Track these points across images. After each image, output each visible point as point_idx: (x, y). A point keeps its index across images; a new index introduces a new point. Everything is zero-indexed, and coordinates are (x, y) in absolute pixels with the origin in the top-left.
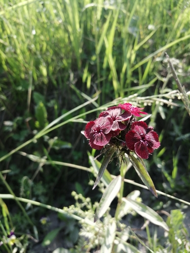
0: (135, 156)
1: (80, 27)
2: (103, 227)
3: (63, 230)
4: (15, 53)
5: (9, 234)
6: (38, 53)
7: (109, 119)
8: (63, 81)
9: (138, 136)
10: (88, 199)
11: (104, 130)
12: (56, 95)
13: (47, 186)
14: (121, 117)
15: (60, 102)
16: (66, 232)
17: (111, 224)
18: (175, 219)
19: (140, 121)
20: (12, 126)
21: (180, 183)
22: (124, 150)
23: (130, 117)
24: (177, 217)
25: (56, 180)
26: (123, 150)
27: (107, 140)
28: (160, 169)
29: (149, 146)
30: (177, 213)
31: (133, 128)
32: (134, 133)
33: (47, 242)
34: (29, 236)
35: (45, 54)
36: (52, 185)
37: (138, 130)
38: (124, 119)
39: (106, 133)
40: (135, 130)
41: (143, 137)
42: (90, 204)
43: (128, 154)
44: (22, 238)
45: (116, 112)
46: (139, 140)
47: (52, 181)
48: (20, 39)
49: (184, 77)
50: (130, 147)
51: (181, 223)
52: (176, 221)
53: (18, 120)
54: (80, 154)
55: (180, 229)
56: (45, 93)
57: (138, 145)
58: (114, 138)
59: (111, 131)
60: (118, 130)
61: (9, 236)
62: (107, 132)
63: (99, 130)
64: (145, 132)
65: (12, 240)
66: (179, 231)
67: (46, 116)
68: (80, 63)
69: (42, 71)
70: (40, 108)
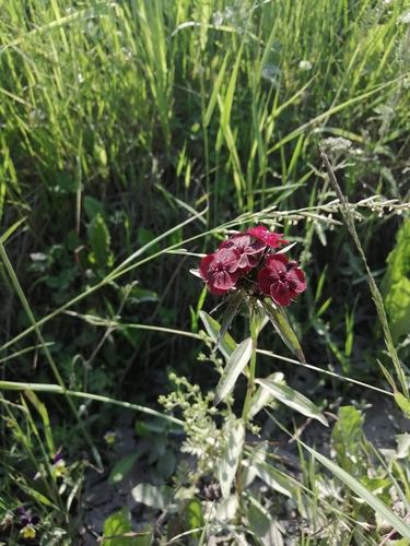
0: (274, 306)
1: (168, 66)
2: (222, 435)
3: (144, 457)
4: (47, 120)
5: (53, 457)
6: (90, 119)
7: (234, 250)
8: (137, 173)
9: (275, 274)
10: (196, 387)
11: (228, 268)
12: (125, 201)
13: (112, 375)
14: (251, 248)
15: (134, 214)
16: (151, 460)
17: (237, 428)
18: (347, 422)
19: (279, 253)
20: (44, 262)
21: (360, 366)
22: (257, 295)
23: (263, 249)
24: (351, 418)
25: (129, 363)
26: (254, 295)
27: (233, 281)
28: (323, 337)
29: (290, 289)
30: (350, 412)
31: (269, 264)
32: (269, 271)
33: (118, 477)
34: (86, 463)
35: (102, 120)
36: (122, 372)
37: (275, 266)
38: (255, 252)
39: (232, 272)
40: (271, 267)
41: (282, 277)
42: (200, 395)
43: (262, 300)
44: (74, 466)
45: (245, 241)
46: (277, 280)
47: (121, 365)
48: (54, 93)
49: (366, 164)
50: (264, 290)
51: (357, 430)
52: (348, 427)
53: (56, 250)
54: (174, 313)
55: (356, 441)
56: (104, 196)
57: (275, 287)
58: (242, 278)
59: (239, 269)
60: (247, 267)
61: (53, 462)
62: (233, 270)
63: (220, 267)
64: (285, 269)
65: (60, 468)
66: (354, 446)
67: (108, 241)
68: (169, 136)
69: (98, 155)
70: (96, 226)
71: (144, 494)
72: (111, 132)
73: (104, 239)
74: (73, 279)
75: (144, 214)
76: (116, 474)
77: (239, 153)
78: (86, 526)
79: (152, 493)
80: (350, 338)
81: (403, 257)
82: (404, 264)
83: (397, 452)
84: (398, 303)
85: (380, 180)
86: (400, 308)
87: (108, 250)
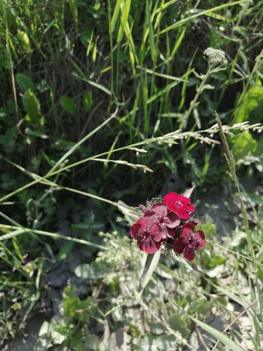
9: (186, 240)
31: (182, 232)
32: (182, 238)
33: (64, 256)
37: (186, 234)
39: (156, 241)
40: (183, 235)
45: (163, 211)
46: (187, 244)
61: (23, 264)
65: (29, 268)
67: (39, 108)
68: (76, 12)
69: (22, 36)
70: (29, 98)
71: (82, 271)
72: (28, 12)
73: (36, 107)
74: (16, 137)
75: (63, 80)
76: (62, 254)
77: (134, 37)
78: (47, 283)
79: (86, 269)
80: (207, 166)
81: (246, 110)
82: (245, 114)
83: (232, 240)
84: (240, 144)
85: (236, 57)
86: (240, 148)
87: (40, 113)
